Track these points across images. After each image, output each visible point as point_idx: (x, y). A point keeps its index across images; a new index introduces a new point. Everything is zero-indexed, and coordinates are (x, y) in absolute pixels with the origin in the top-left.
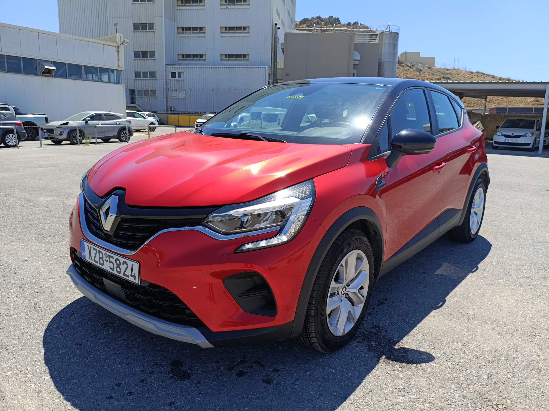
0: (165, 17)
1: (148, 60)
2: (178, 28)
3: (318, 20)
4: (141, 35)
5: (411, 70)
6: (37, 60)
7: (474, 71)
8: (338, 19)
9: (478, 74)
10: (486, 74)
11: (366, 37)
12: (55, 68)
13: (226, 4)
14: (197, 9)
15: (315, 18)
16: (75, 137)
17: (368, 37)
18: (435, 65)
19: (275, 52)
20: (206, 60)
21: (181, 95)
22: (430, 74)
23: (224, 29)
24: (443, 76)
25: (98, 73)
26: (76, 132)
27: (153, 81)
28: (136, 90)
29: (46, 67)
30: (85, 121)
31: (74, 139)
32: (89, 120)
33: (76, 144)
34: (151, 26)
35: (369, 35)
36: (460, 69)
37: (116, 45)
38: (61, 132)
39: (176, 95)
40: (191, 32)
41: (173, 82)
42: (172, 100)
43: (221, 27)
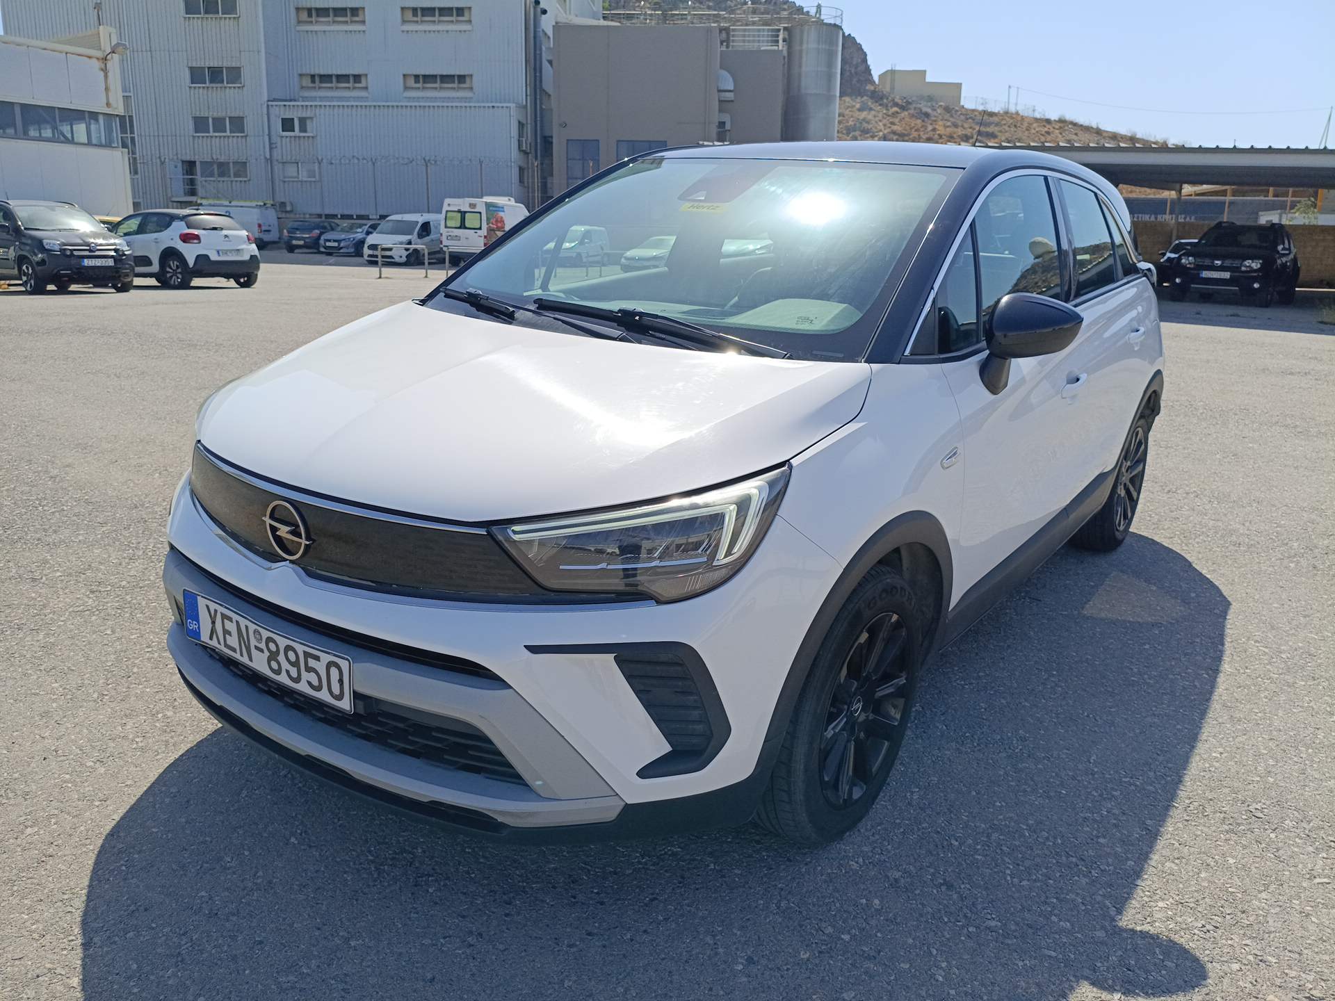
1: (225, 87)
2: (298, 9)
4: (204, 24)
5: (903, 114)
9: (1062, 125)
18: (962, 103)
19: (538, 70)
20: (369, 89)
22: (949, 124)
23: (410, 13)
27: (240, 139)
28: (198, 163)
34: (229, 5)
36: (1020, 112)
37: (99, 54)
39: (295, 174)
40: (330, 19)
41: (288, 144)
42: (286, 185)
43: (403, 9)
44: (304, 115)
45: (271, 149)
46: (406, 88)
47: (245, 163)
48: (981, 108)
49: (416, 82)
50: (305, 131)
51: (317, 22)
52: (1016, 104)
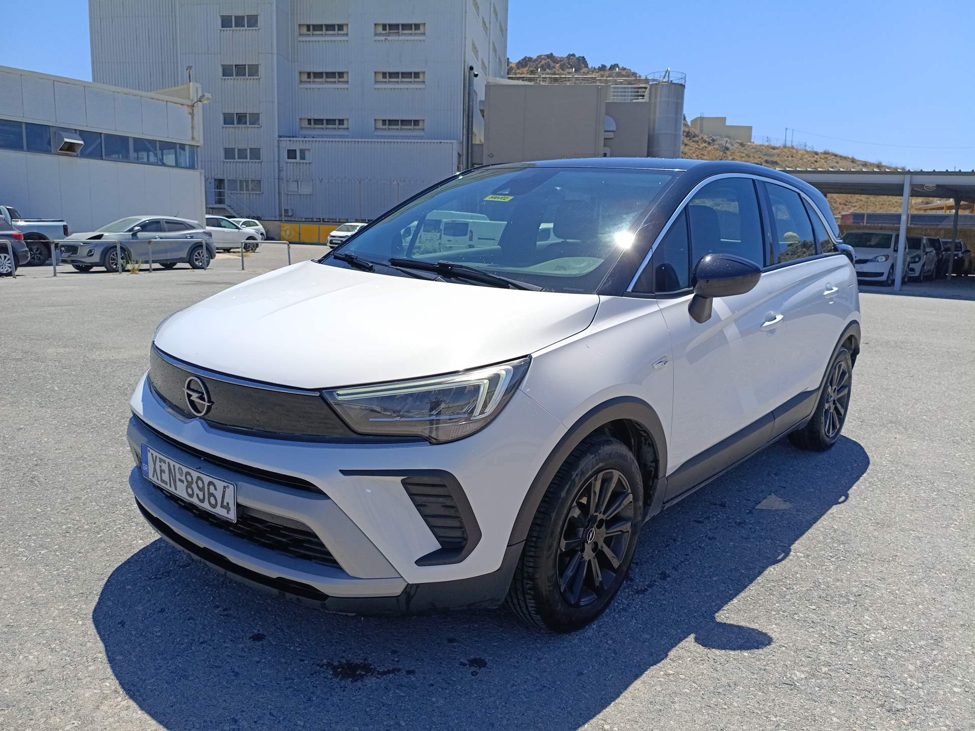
0: (278, 54)
1: (248, 128)
2: (300, 73)
3: (548, 60)
4: (235, 83)
5: (710, 148)
6: (51, 128)
7: (820, 150)
8: (583, 58)
9: (826, 156)
10: (841, 157)
11: (628, 92)
12: (82, 142)
13: (384, 32)
14: (334, 41)
15: (543, 57)
16: (114, 259)
17: (631, 92)
18: (752, 141)
19: (470, 117)
20: (350, 129)
21: (306, 190)
22: (744, 155)
23: (381, 75)
24: (766, 158)
25: (156, 150)
26: (116, 250)
27: (256, 164)
28: (226, 182)
29: (66, 140)
30: (131, 233)
31: (112, 263)
32: (139, 231)
33: (116, 271)
34: (254, 70)
35: (632, 88)
36: (795, 147)
37: (190, 103)
38: (90, 251)
39: (296, 189)
40: (323, 80)
41: (292, 167)
42: (289, 197)
43: (375, 73)
44: (304, 147)
45: (279, 171)
46: (376, 129)
47: (260, 181)
48: (766, 144)
49: (383, 125)
50: (304, 159)
51: (313, 82)
52: (792, 141)
